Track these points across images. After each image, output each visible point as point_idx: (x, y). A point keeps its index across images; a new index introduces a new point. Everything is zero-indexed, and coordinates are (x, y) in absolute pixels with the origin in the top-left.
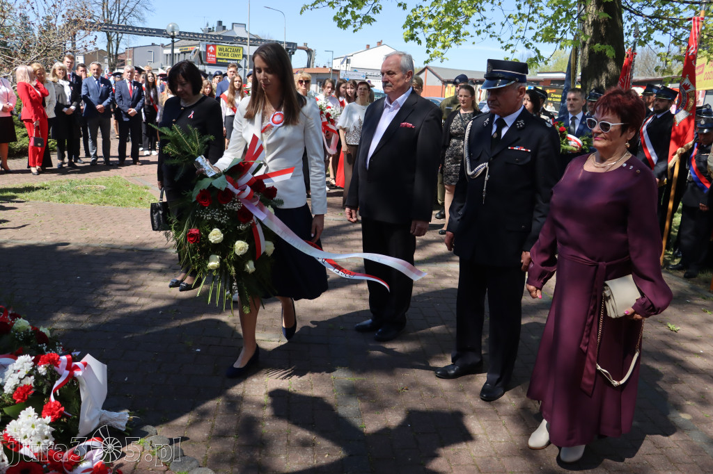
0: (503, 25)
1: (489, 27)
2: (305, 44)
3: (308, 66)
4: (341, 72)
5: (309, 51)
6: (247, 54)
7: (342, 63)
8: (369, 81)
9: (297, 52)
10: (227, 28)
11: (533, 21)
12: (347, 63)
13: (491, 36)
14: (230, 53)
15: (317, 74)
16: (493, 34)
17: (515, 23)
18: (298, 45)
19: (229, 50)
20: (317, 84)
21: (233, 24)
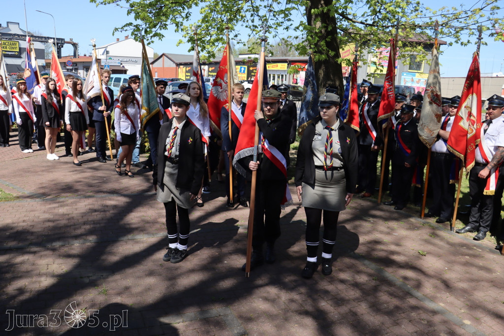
0: (250, 36)
1: (236, 36)
2: (71, 39)
3: (75, 55)
4: (102, 61)
5: (75, 45)
6: (22, 47)
7: (103, 54)
8: (123, 67)
9: (65, 45)
10: (2, 26)
11: (269, 32)
12: (107, 54)
13: (238, 43)
14: (8, 46)
15: (83, 62)
16: (240, 42)
17: (256, 34)
18: (66, 40)
19: (7, 44)
20: (83, 69)
21: (8, 22)
